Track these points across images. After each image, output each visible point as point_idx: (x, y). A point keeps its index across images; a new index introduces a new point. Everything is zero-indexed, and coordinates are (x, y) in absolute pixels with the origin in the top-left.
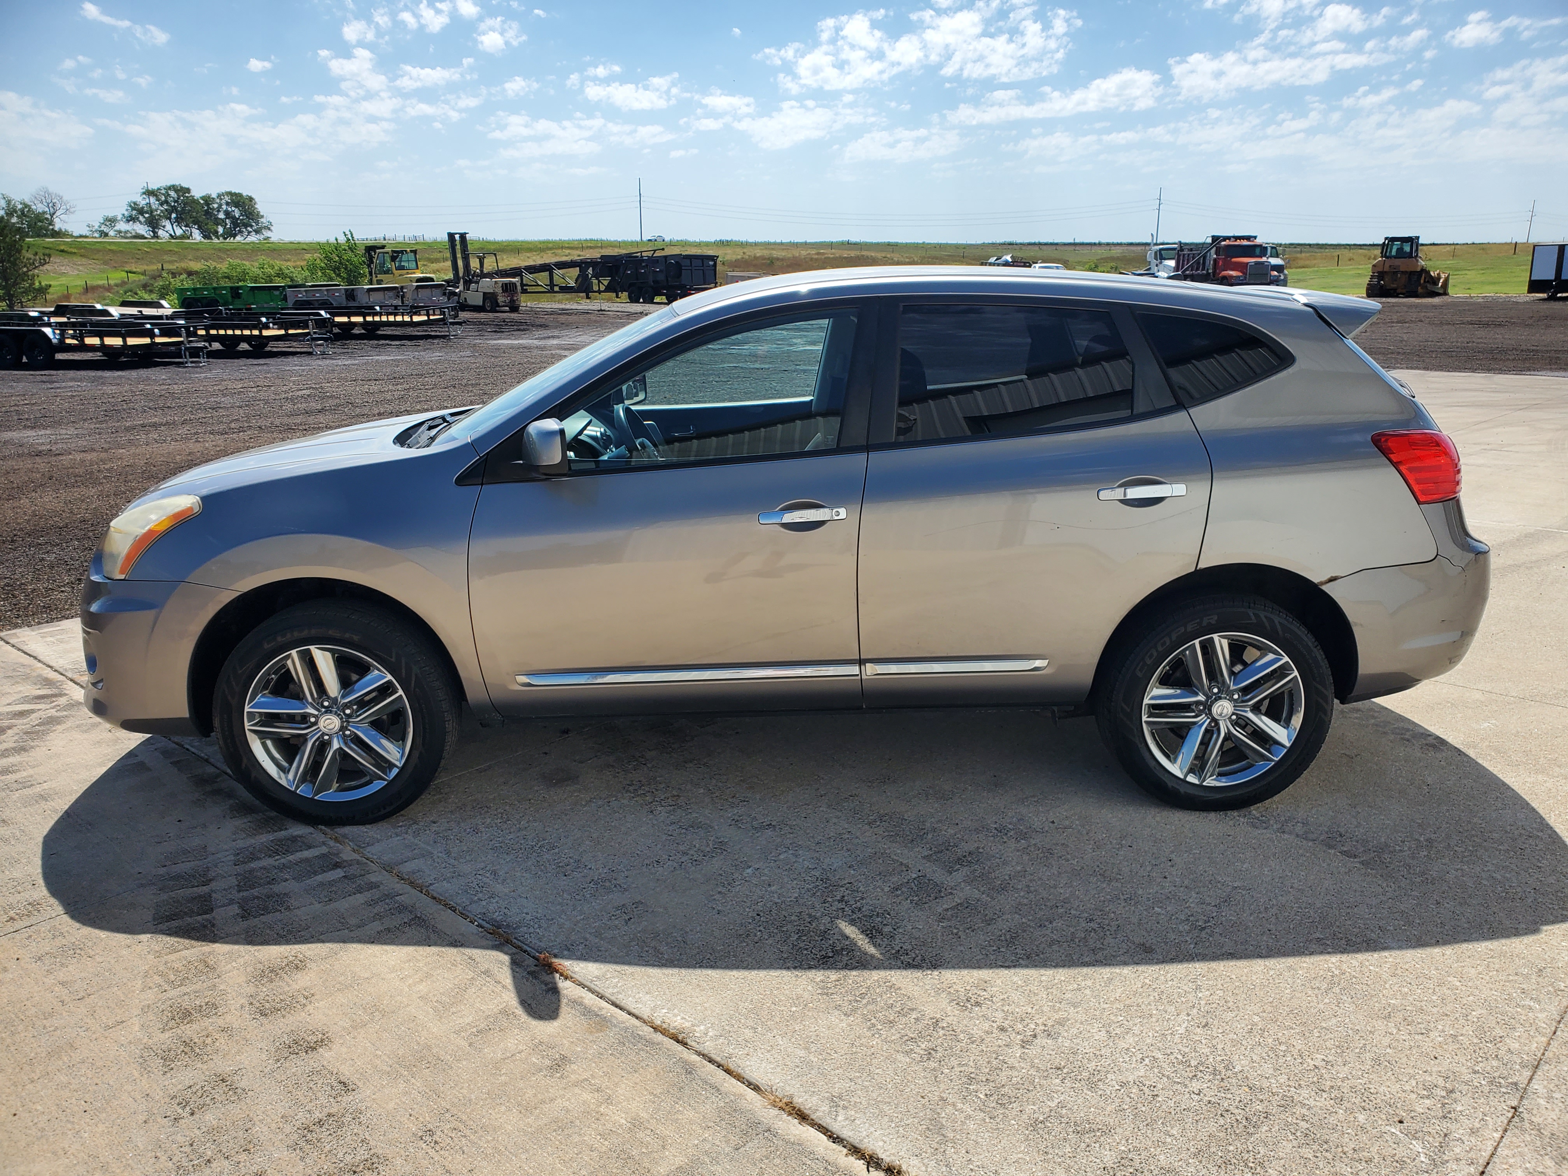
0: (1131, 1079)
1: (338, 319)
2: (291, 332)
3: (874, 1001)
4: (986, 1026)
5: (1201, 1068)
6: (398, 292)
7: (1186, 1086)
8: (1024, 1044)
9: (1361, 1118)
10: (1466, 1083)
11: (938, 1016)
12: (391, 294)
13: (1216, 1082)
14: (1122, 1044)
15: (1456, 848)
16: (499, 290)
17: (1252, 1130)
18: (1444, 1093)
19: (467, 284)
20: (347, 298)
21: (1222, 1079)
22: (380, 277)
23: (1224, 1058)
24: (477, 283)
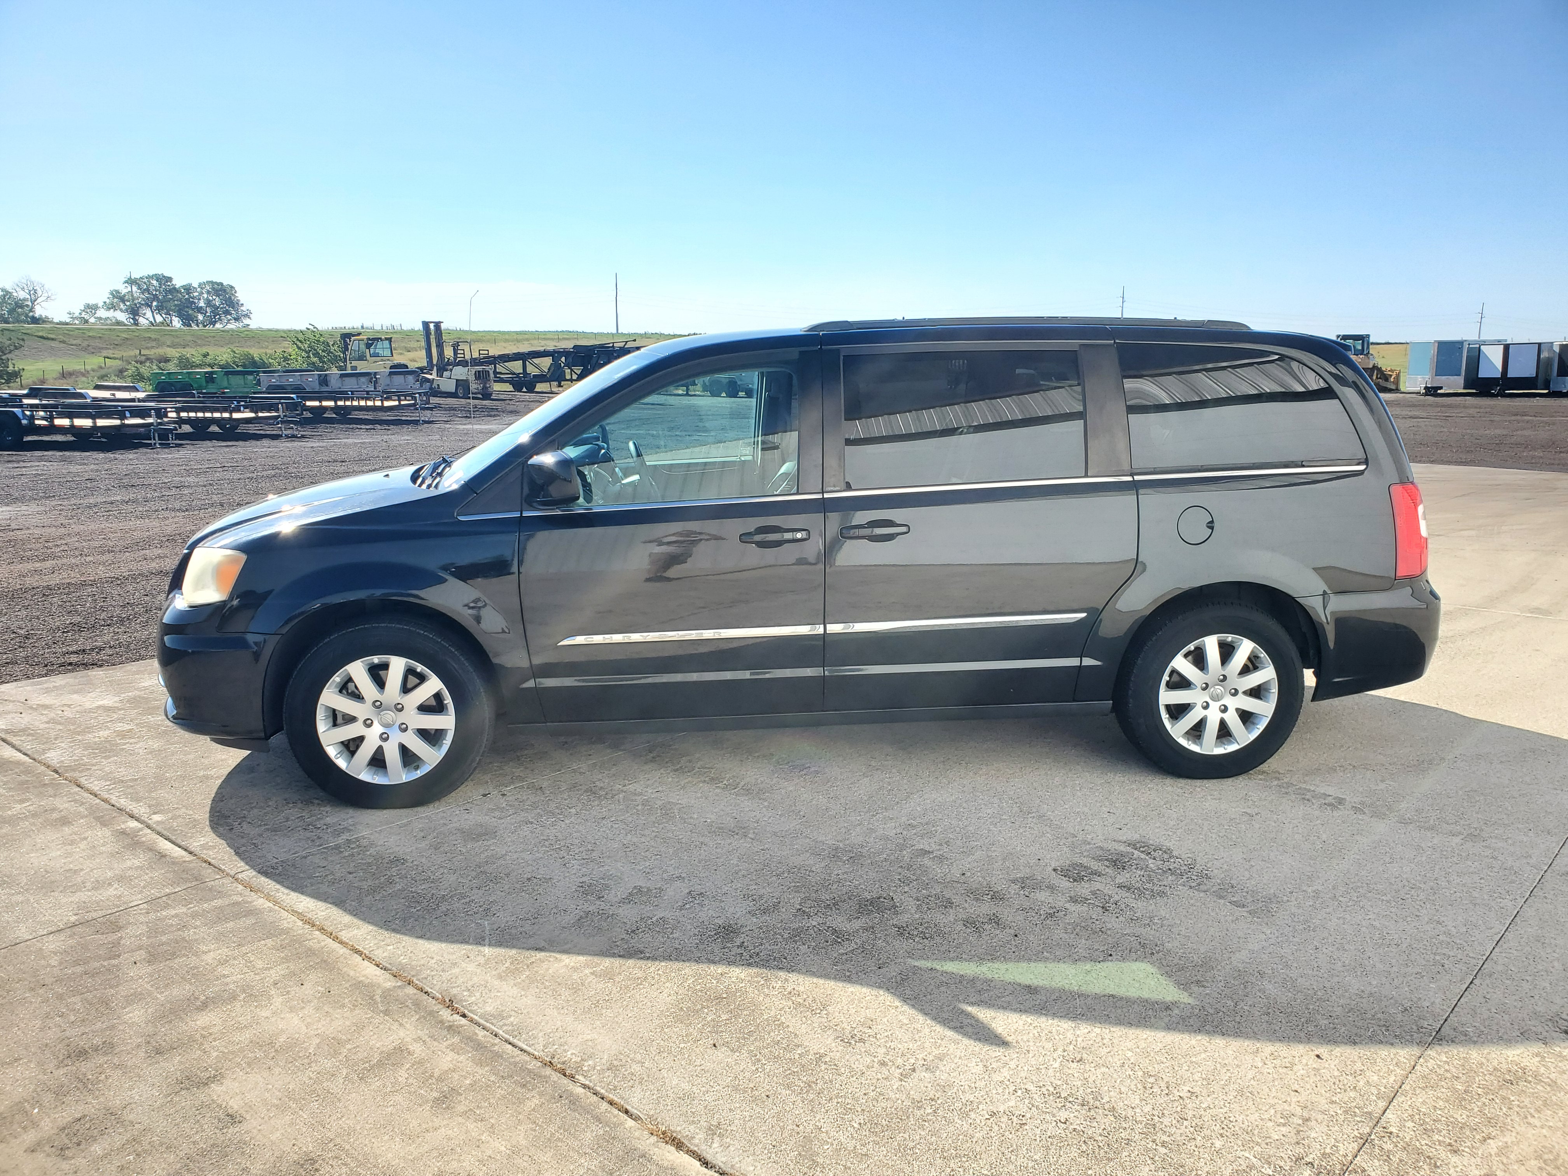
0: (1001, 1109)
1: (309, 403)
2: (260, 415)
3: (762, 1039)
4: (868, 1060)
5: (1071, 1099)
6: (371, 377)
7: (1054, 1116)
8: (903, 1077)
9: (1218, 1144)
10: (1323, 1112)
11: (822, 1051)
12: (363, 379)
13: (1084, 1112)
14: (996, 1077)
15: (1341, 899)
16: (472, 378)
17: (1111, 1155)
18: (1300, 1122)
19: (441, 370)
20: (320, 384)
21: (1090, 1109)
22: (354, 363)
23: (1094, 1090)
24: (451, 370)
